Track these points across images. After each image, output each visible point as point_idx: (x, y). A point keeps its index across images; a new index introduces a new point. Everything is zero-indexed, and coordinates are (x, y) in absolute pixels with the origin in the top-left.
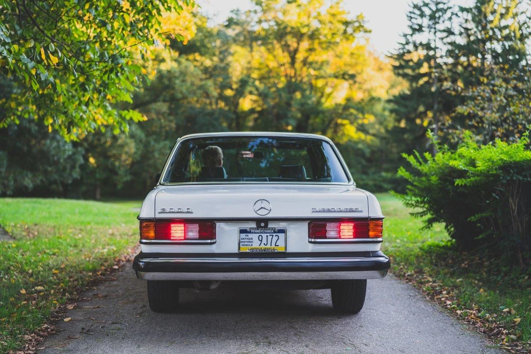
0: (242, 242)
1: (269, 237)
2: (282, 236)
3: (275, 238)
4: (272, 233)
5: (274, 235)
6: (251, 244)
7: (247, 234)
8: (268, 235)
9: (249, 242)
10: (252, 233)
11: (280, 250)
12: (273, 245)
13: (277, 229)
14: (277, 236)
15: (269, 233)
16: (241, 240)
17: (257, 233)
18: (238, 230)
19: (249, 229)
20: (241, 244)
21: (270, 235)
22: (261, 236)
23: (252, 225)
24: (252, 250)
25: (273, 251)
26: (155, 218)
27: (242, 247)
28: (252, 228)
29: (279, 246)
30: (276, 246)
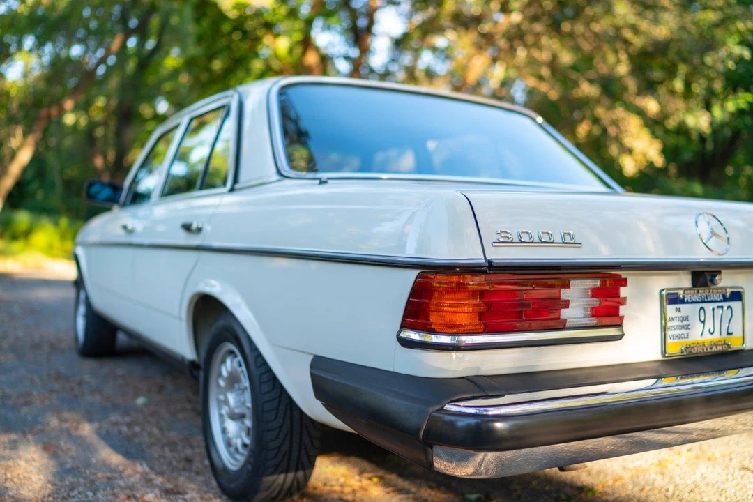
0: (672, 329)
1: (716, 309)
2: (736, 305)
3: (727, 313)
4: (721, 301)
5: (725, 305)
6: (685, 332)
7: (678, 306)
8: (715, 305)
9: (683, 328)
10: (687, 303)
11: (736, 345)
12: (724, 332)
13: (729, 291)
14: (729, 307)
15: (716, 301)
16: (669, 324)
17: (696, 302)
18: (661, 296)
19: (681, 292)
20: (669, 333)
21: (718, 307)
22: (702, 308)
23: (685, 281)
24: (689, 350)
25: (725, 348)
26: (490, 262)
27: (669, 341)
28: (685, 290)
29: (734, 335)
30: (729, 334)
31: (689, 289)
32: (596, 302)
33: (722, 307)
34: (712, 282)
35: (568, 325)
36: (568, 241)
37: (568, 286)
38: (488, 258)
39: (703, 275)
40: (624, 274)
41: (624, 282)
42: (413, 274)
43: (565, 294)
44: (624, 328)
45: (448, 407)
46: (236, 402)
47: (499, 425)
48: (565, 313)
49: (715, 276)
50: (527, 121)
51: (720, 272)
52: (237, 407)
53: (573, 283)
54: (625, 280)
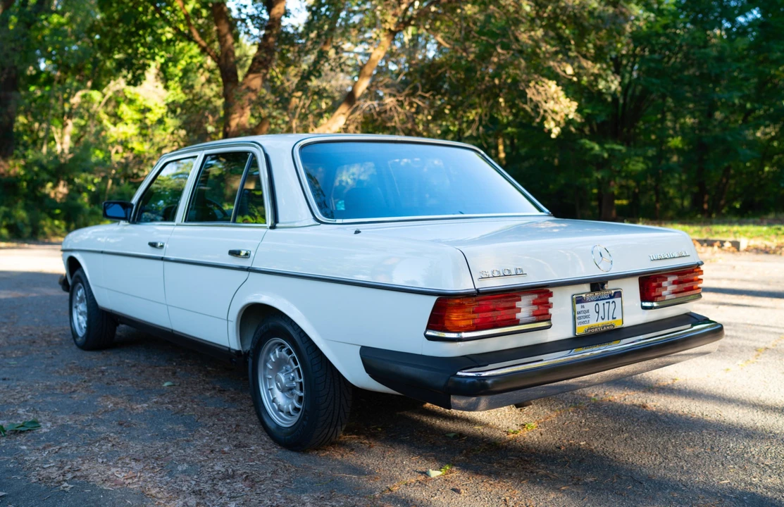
0: (580, 318)
1: (605, 304)
2: (617, 300)
3: (612, 306)
4: (608, 299)
5: (611, 300)
6: (587, 319)
7: (583, 304)
8: (605, 301)
9: (586, 317)
10: (588, 302)
11: (618, 325)
12: (611, 317)
13: (613, 292)
14: (613, 302)
15: (605, 299)
16: (577, 316)
17: (593, 301)
18: (572, 299)
19: (584, 296)
20: (577, 321)
21: (607, 302)
22: (597, 304)
23: (587, 288)
24: (589, 331)
25: (612, 327)
26: (478, 290)
27: (577, 326)
28: (586, 293)
29: (617, 319)
30: (613, 318)
31: (589, 293)
32: (535, 308)
33: (609, 302)
34: (603, 287)
35: (520, 322)
36: (520, 273)
37: (520, 300)
38: (477, 288)
39: (597, 285)
40: (551, 290)
41: (550, 295)
42: (434, 299)
43: (518, 304)
44: (552, 321)
45: (459, 373)
46: (285, 380)
47: (489, 382)
48: (518, 316)
49: (604, 285)
50: (473, 153)
51: (607, 282)
52: (286, 383)
53: (522, 298)
54: (552, 292)
